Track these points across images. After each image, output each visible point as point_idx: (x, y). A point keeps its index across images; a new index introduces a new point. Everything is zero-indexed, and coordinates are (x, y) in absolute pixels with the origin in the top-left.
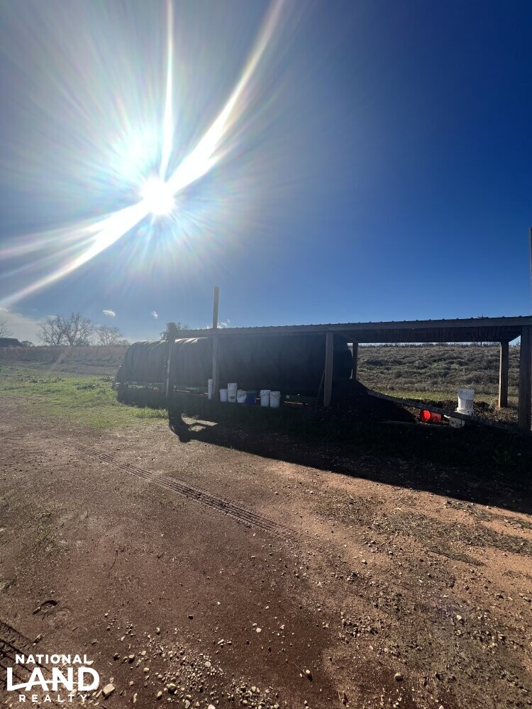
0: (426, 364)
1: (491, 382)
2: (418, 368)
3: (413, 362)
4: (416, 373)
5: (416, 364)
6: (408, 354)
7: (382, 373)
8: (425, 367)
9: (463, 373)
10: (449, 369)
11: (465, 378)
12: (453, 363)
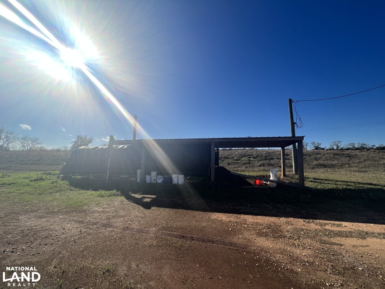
0: (239, 158)
1: (269, 166)
2: (236, 160)
3: (233, 158)
4: (236, 163)
5: (235, 158)
6: (230, 153)
7: (221, 163)
8: (239, 160)
9: (256, 162)
10: (250, 160)
11: (258, 164)
12: (250, 157)
